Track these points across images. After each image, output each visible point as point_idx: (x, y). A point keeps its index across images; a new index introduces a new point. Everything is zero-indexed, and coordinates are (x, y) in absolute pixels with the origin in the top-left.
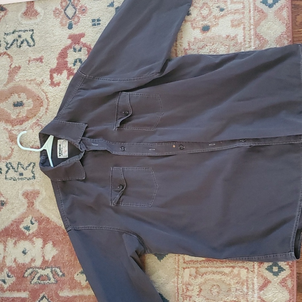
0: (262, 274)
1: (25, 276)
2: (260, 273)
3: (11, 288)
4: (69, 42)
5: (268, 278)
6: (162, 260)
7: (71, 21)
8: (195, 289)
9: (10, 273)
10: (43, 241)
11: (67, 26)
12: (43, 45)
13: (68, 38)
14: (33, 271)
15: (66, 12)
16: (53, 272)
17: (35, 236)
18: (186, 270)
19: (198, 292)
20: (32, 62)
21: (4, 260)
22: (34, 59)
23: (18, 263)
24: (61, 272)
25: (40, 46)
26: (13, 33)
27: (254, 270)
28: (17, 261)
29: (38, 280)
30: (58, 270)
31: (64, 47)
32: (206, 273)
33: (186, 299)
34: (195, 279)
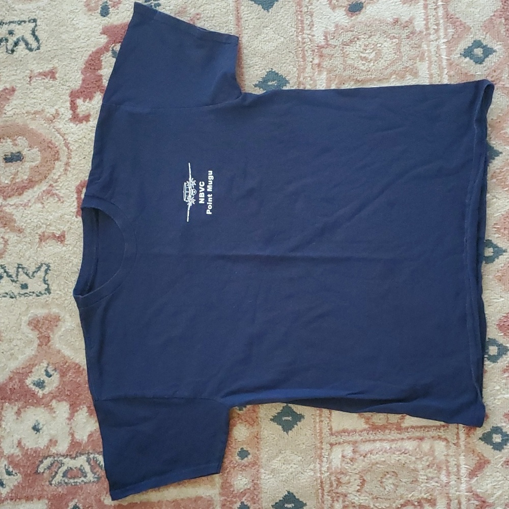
0: (474, 448)
1: (39, 472)
2: (468, 446)
3: (13, 495)
4: (104, 39)
5: (485, 455)
6: (290, 432)
7: (106, 2)
8: (352, 480)
10: (71, 405)
11: (99, 11)
12: (55, 48)
13: (101, 33)
14: (54, 463)
16: (92, 462)
17: (54, 397)
18: (335, 448)
19: (358, 485)
20: (37, 80)
22: (40, 74)
23: (26, 448)
25: (50, 49)
27: (457, 442)
28: (22, 444)
29: (63, 477)
30: (100, 458)
31: (94, 50)
32: (371, 452)
33: (337, 500)
34: (352, 463)
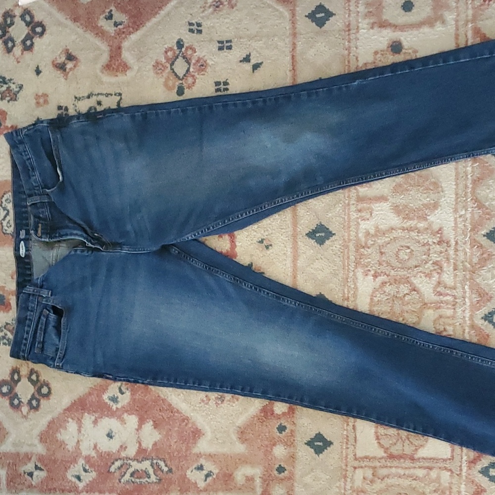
0: (473, 479)
1: (110, 471)
2: (470, 477)
3: (88, 488)
5: (482, 485)
6: (321, 455)
7: (182, 84)
9: (87, 465)
10: (139, 419)
11: (176, 91)
14: (123, 464)
15: (173, 67)
16: (155, 466)
17: (126, 411)
18: (357, 471)
21: (79, 446)
23: (100, 452)
24: (166, 466)
26: (89, 97)
27: (460, 474)
28: (98, 448)
29: (130, 477)
30: (162, 464)
32: (388, 476)
34: (371, 484)
